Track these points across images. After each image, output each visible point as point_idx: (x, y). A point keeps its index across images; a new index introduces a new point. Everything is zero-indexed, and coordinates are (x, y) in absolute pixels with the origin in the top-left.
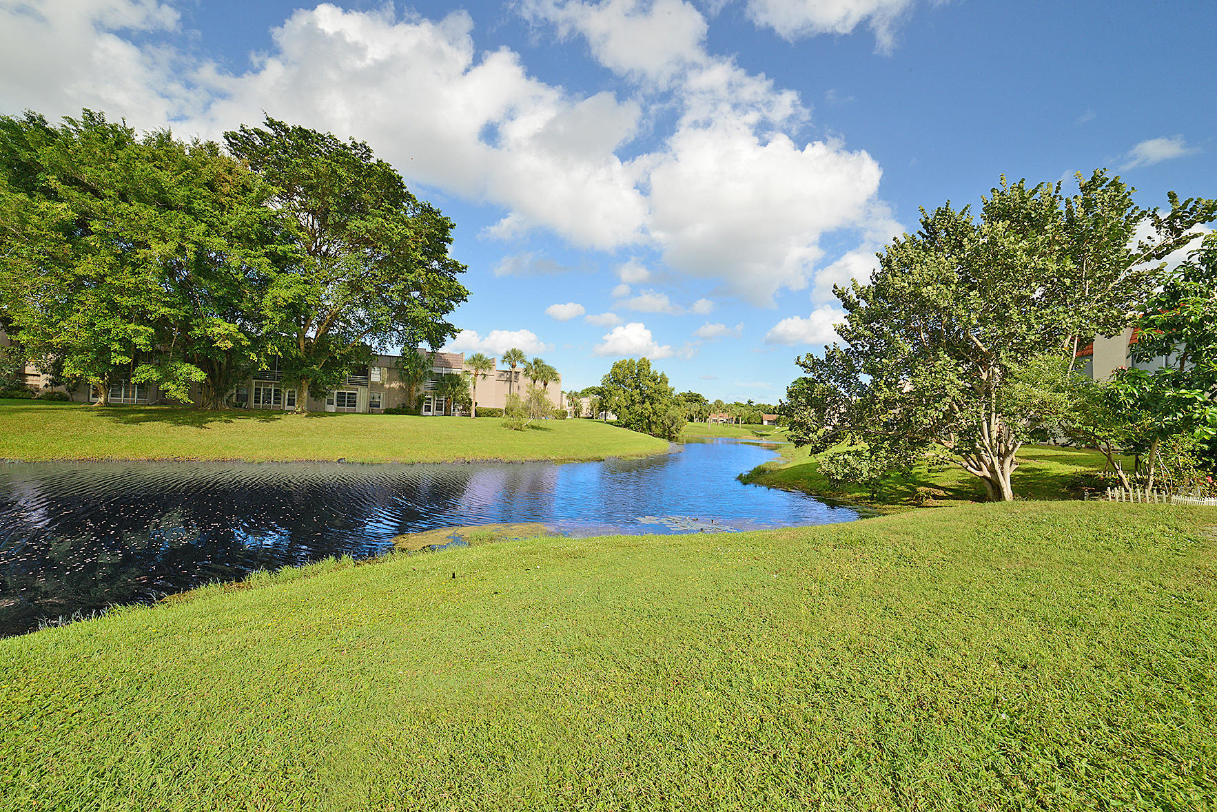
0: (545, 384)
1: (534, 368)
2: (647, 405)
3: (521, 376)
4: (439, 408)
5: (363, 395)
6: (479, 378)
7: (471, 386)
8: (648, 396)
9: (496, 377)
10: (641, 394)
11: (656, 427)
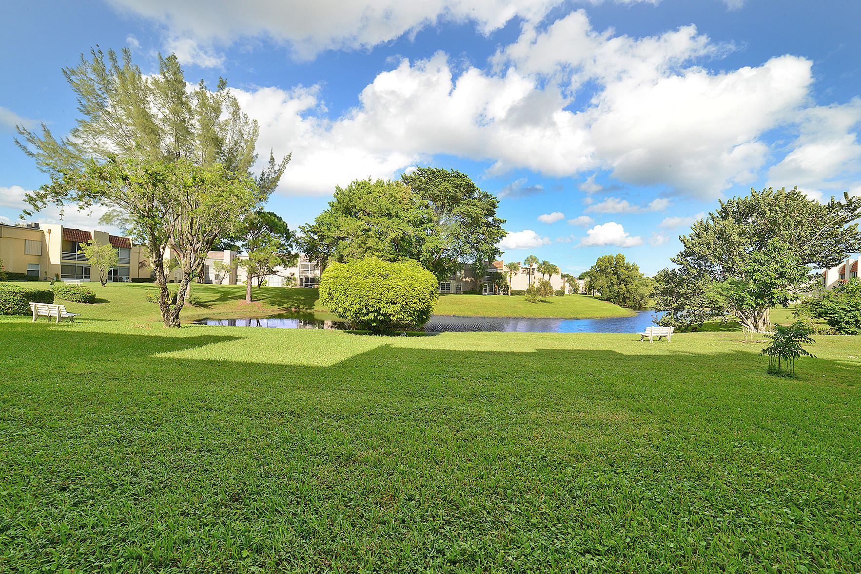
0: (550, 276)
1: (543, 267)
2: (622, 286)
3: (535, 271)
4: (491, 291)
5: (453, 284)
6: (513, 275)
7: (508, 279)
8: (623, 280)
9: (521, 272)
10: (618, 278)
11: (630, 301)
